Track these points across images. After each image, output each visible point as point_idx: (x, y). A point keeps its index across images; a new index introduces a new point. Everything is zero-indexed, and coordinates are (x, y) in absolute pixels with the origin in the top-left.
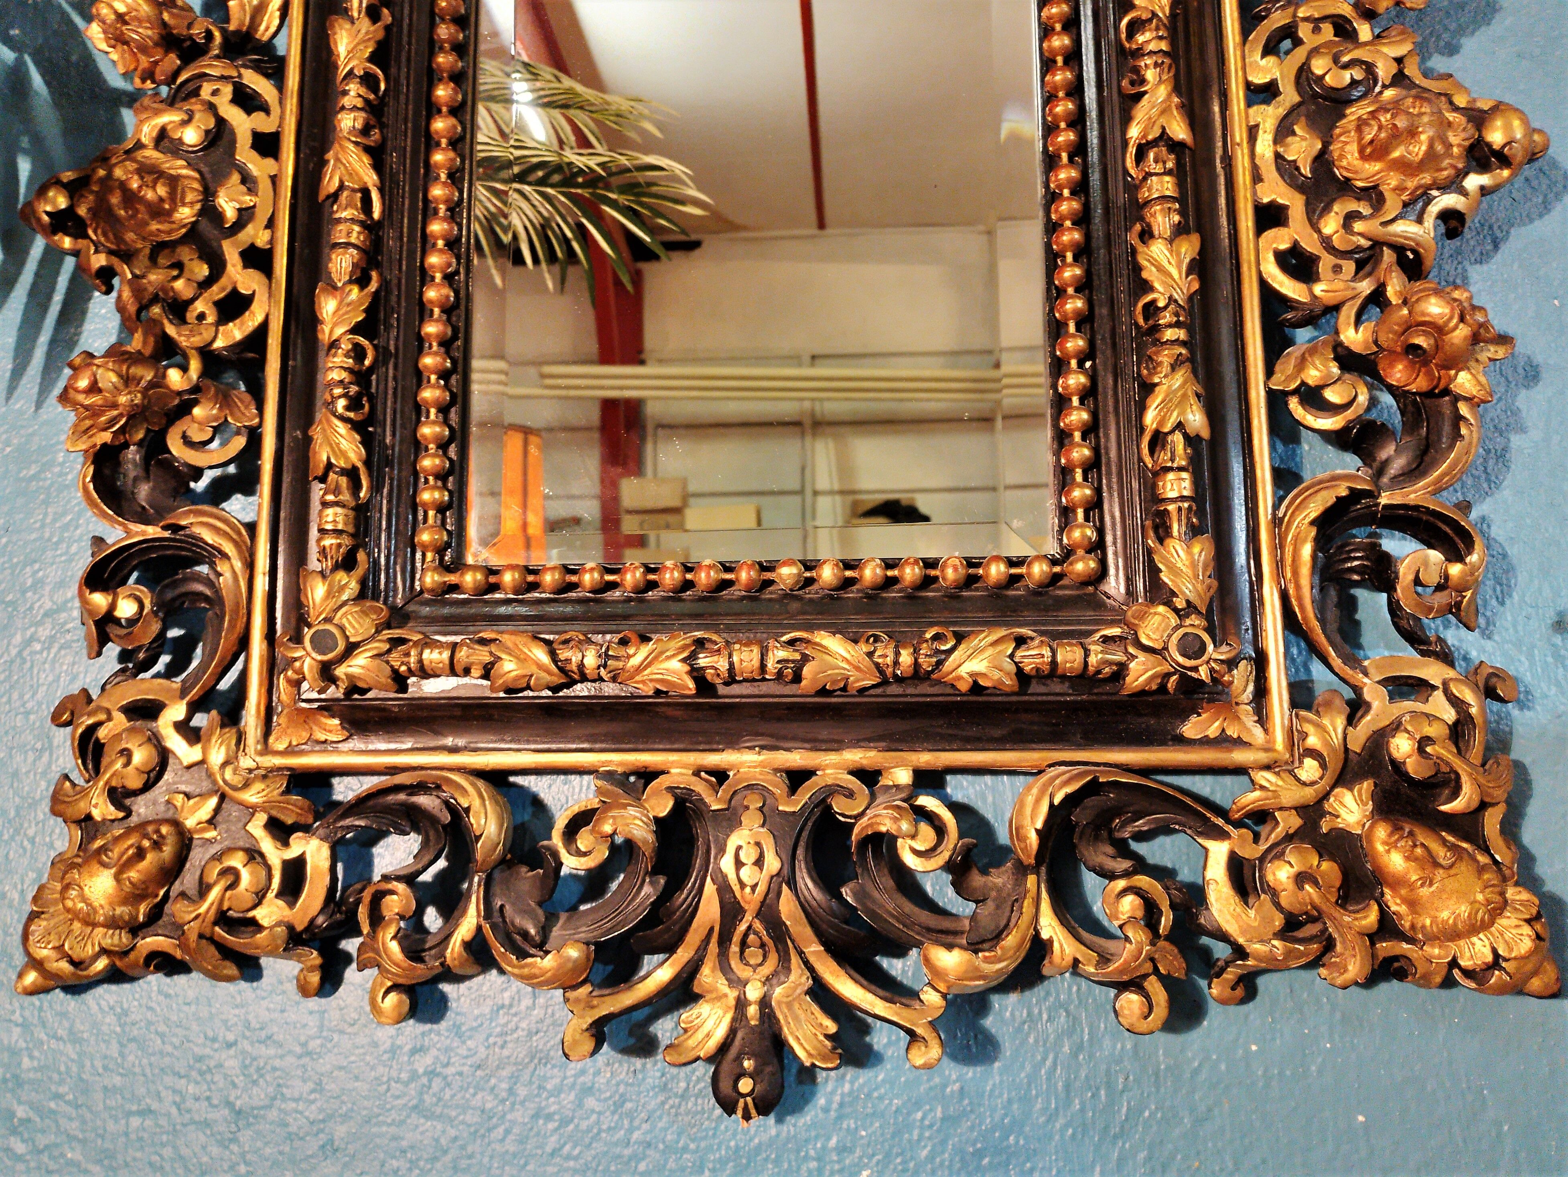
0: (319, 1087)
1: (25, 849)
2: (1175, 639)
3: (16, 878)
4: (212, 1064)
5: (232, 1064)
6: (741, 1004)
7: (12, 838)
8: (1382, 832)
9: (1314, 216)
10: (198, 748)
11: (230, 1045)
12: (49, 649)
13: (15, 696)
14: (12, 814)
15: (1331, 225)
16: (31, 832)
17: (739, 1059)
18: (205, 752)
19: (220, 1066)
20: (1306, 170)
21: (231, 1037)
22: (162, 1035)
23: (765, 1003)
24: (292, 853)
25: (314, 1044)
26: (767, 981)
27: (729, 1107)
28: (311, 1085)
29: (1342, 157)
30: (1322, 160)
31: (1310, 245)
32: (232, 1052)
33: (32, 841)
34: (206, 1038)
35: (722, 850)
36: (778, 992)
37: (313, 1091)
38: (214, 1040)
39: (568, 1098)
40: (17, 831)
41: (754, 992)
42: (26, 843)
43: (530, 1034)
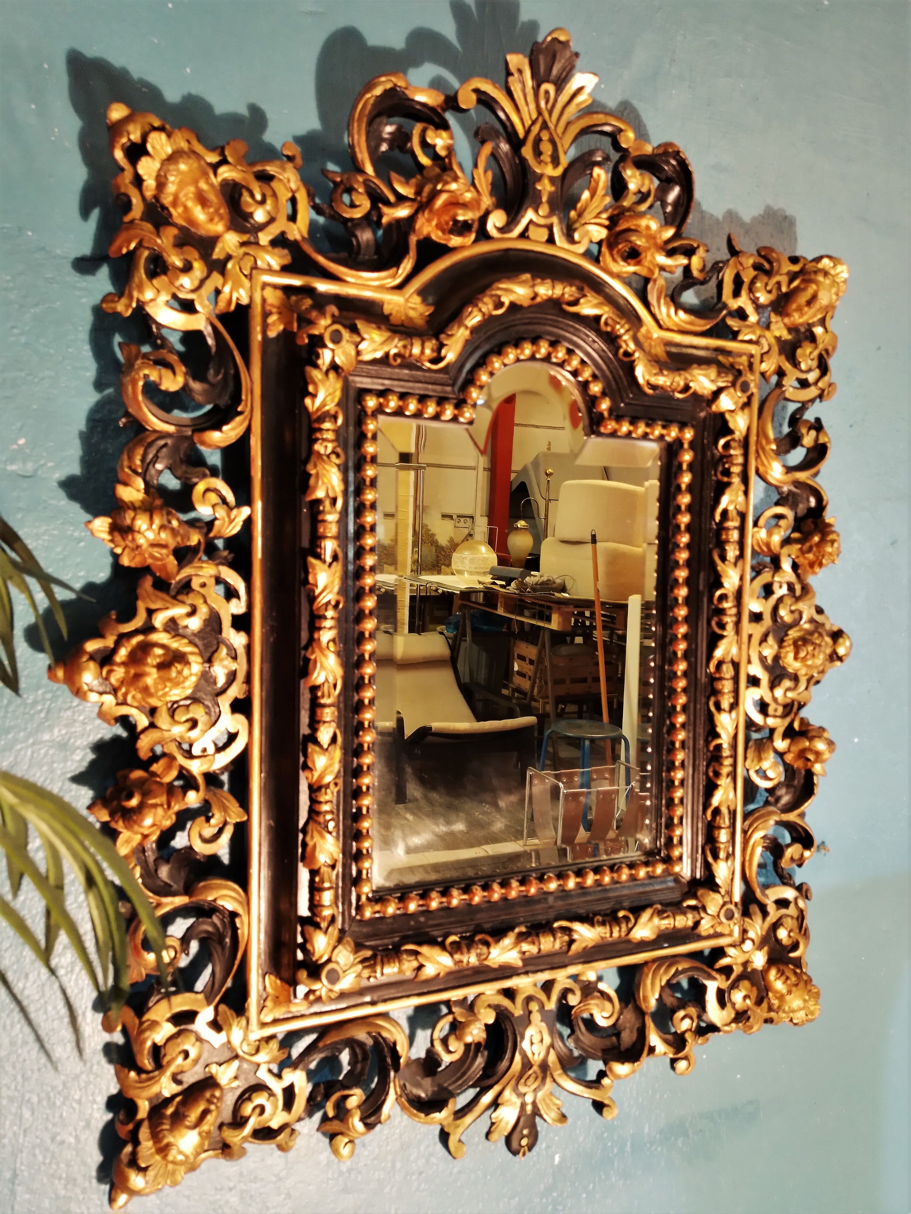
0: (289, 1196)
1: (74, 1109)
2: (723, 912)
3: (71, 1129)
4: (222, 1203)
5: (234, 1199)
6: (523, 1106)
7: (63, 1103)
8: (773, 973)
9: (773, 686)
10: (223, 1034)
11: (231, 1189)
12: (72, 971)
13: (50, 1008)
14: (60, 1088)
15: (779, 692)
16: (77, 1097)
17: (521, 1131)
18: (228, 1036)
19: (227, 1202)
20: (769, 661)
21: (231, 1185)
22: (188, 1197)
23: (534, 1103)
24: (285, 1083)
25: (283, 1174)
26: (535, 1091)
27: (515, 1153)
28: (283, 1196)
29: (785, 657)
30: (777, 658)
31: (768, 699)
32: (234, 1192)
33: (79, 1102)
34: (216, 1189)
35: (523, 1038)
36: (540, 1094)
37: (285, 1199)
38: (222, 1189)
39: (421, 1162)
40: (66, 1098)
41: (529, 1099)
42: (74, 1105)
43: (401, 1135)
